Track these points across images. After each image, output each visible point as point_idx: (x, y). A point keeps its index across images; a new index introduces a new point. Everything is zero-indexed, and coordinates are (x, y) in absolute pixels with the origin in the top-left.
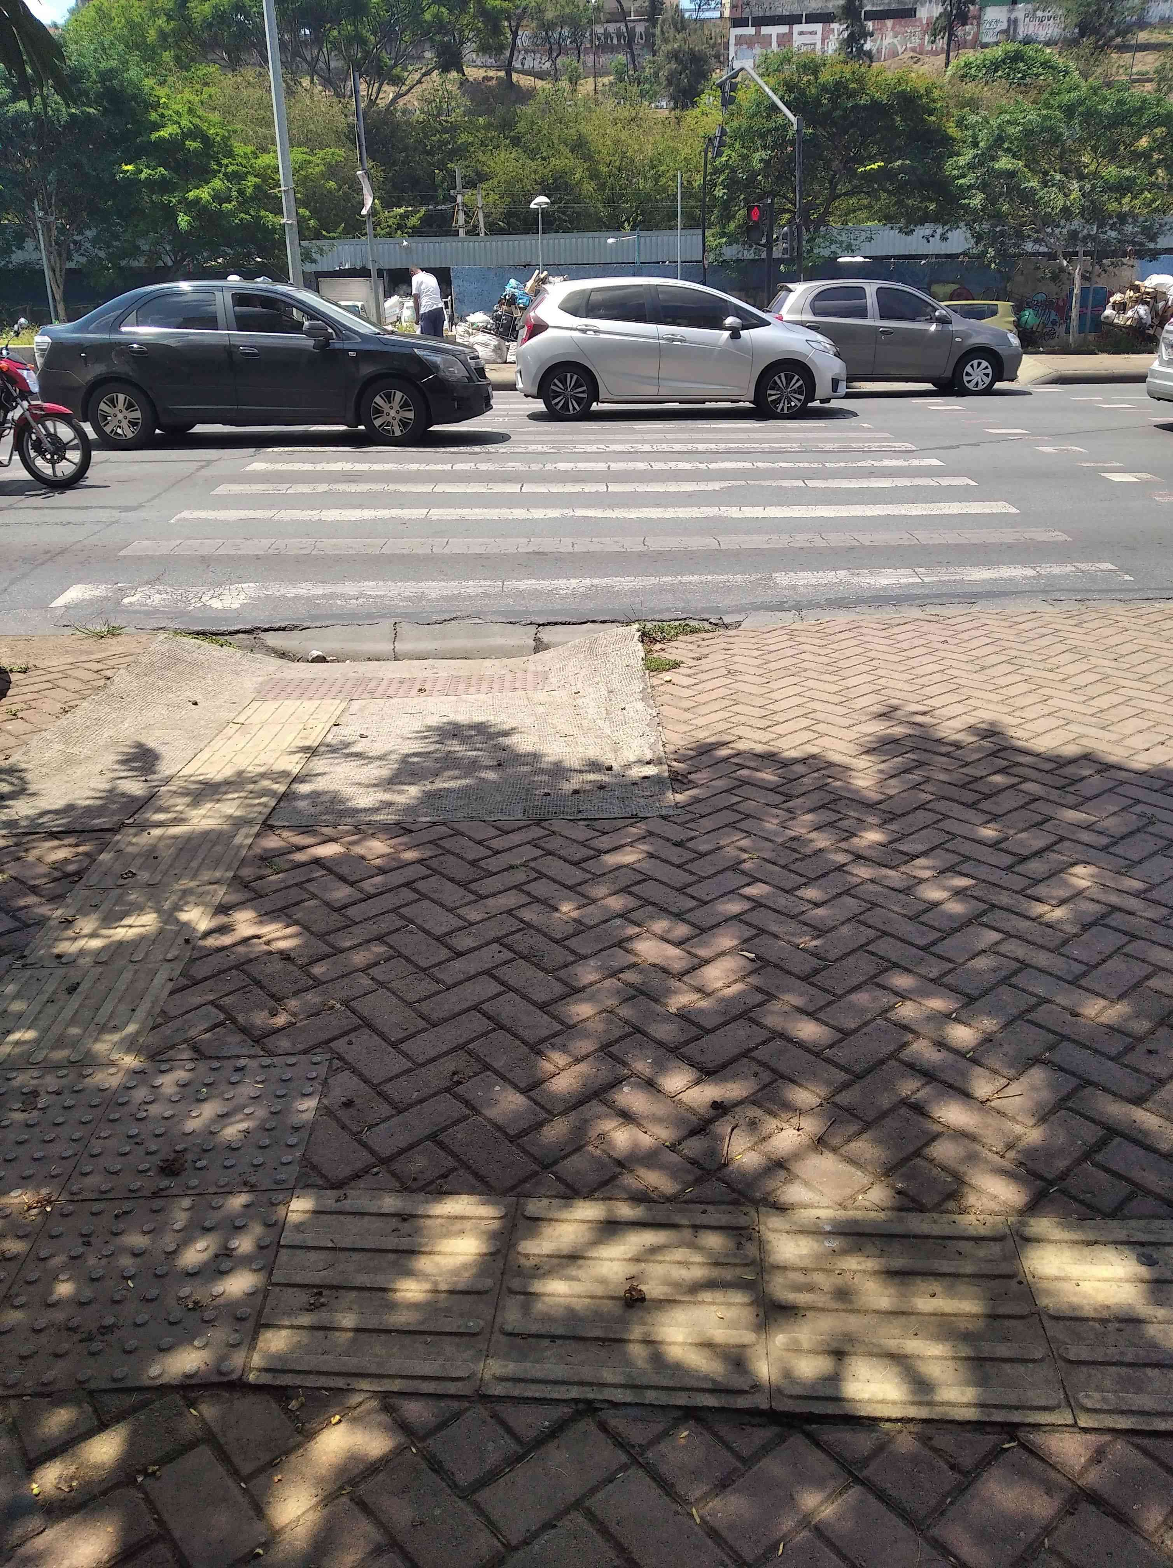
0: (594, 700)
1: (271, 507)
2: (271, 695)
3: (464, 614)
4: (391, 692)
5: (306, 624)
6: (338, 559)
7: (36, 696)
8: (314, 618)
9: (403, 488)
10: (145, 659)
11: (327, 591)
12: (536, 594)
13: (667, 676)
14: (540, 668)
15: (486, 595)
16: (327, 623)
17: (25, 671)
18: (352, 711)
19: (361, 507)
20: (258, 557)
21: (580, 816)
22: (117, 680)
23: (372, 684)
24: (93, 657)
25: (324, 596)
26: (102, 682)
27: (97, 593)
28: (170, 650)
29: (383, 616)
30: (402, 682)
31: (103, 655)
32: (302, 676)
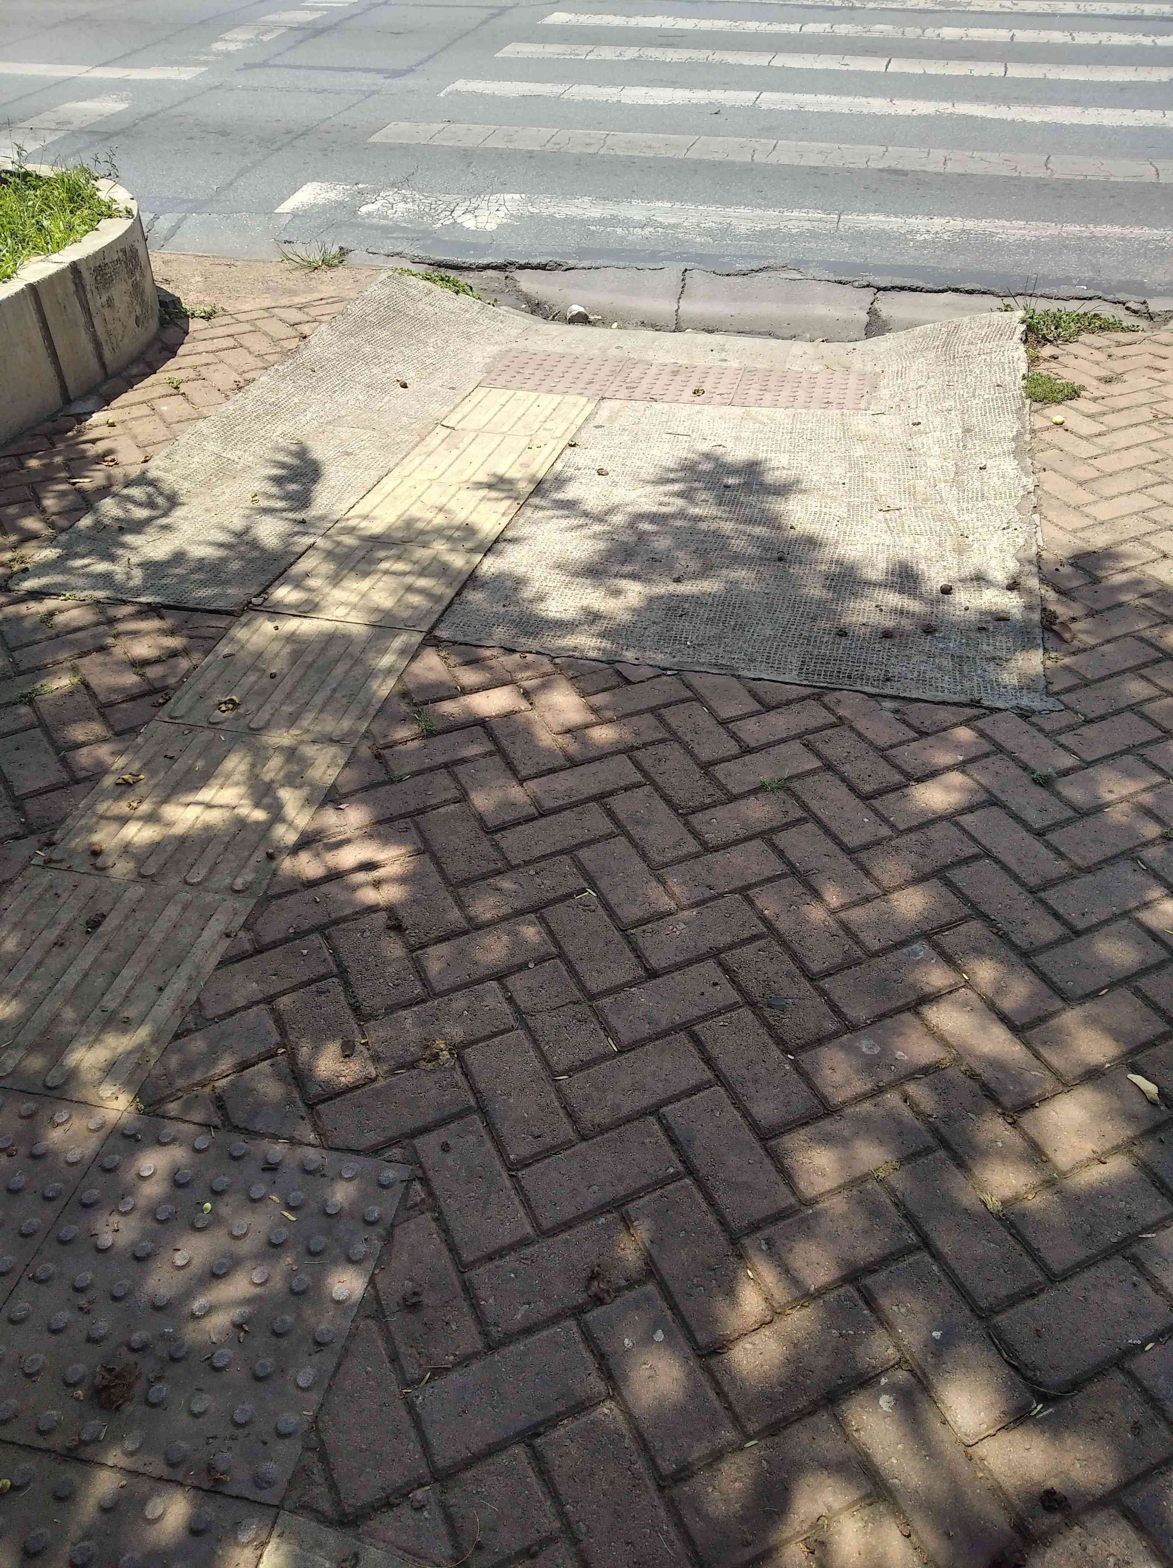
0: (939, 442)
1: (561, 79)
2: (501, 380)
3: (780, 262)
4: (657, 391)
5: (571, 263)
6: (630, 163)
7: (210, 358)
8: (582, 253)
9: (732, 58)
10: (355, 309)
11: (607, 213)
12: (881, 237)
13: (1057, 413)
14: (869, 367)
15: (813, 235)
16: (598, 263)
17: (208, 317)
18: (598, 420)
19: (674, 84)
20: (531, 155)
21: (888, 691)
22: (313, 340)
23: (636, 373)
24: (297, 300)
25: (601, 221)
26: (293, 344)
27: (332, 196)
28: (390, 297)
29: (672, 258)
30: (675, 373)
31: (309, 297)
32: (550, 348)
